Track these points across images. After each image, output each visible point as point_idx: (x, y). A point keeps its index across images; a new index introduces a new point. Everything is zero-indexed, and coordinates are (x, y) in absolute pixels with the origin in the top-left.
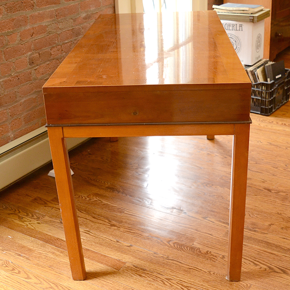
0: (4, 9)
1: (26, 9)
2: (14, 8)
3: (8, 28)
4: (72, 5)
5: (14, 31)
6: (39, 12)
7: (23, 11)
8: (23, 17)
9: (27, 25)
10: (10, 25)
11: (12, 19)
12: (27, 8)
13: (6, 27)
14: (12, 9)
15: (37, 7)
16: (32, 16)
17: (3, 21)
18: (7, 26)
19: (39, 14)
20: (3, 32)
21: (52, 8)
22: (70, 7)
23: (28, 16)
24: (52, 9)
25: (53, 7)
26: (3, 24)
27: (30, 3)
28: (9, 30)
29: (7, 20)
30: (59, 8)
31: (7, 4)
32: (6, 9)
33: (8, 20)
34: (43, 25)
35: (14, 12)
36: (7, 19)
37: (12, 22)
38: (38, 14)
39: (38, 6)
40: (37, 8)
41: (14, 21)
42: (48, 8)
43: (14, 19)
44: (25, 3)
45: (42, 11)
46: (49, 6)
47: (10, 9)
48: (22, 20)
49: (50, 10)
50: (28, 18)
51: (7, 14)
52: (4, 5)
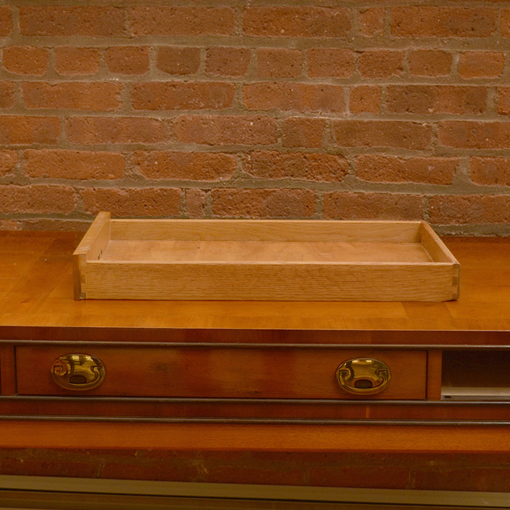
0: (240, 163)
1: (319, 177)
2: (274, 166)
4: (501, 195)
6: (362, 191)
7: (305, 178)
8: (299, 194)
10: (254, 203)
11: (262, 191)
12: (321, 173)
13: (238, 206)
14: (265, 168)
15: (357, 178)
16: (335, 196)
17: (230, 191)
18: (242, 205)
19: (362, 196)
21: (414, 191)
22: (493, 200)
23: (319, 194)
24: (414, 194)
25: (421, 189)
26: (231, 198)
27: (333, 163)
29: (245, 191)
30: (443, 195)
31: (253, 153)
32: (248, 163)
33: (248, 191)
35: (271, 176)
36: (246, 189)
37: (260, 199)
38: (356, 195)
39: (363, 177)
40: (356, 181)
41: (269, 198)
42: (402, 188)
43: (268, 193)
44: (315, 160)
45: (373, 192)
46: (405, 182)
47: (262, 167)
48: (295, 200)
49: (405, 193)
50: (317, 200)
51: (248, 177)
52: (244, 152)
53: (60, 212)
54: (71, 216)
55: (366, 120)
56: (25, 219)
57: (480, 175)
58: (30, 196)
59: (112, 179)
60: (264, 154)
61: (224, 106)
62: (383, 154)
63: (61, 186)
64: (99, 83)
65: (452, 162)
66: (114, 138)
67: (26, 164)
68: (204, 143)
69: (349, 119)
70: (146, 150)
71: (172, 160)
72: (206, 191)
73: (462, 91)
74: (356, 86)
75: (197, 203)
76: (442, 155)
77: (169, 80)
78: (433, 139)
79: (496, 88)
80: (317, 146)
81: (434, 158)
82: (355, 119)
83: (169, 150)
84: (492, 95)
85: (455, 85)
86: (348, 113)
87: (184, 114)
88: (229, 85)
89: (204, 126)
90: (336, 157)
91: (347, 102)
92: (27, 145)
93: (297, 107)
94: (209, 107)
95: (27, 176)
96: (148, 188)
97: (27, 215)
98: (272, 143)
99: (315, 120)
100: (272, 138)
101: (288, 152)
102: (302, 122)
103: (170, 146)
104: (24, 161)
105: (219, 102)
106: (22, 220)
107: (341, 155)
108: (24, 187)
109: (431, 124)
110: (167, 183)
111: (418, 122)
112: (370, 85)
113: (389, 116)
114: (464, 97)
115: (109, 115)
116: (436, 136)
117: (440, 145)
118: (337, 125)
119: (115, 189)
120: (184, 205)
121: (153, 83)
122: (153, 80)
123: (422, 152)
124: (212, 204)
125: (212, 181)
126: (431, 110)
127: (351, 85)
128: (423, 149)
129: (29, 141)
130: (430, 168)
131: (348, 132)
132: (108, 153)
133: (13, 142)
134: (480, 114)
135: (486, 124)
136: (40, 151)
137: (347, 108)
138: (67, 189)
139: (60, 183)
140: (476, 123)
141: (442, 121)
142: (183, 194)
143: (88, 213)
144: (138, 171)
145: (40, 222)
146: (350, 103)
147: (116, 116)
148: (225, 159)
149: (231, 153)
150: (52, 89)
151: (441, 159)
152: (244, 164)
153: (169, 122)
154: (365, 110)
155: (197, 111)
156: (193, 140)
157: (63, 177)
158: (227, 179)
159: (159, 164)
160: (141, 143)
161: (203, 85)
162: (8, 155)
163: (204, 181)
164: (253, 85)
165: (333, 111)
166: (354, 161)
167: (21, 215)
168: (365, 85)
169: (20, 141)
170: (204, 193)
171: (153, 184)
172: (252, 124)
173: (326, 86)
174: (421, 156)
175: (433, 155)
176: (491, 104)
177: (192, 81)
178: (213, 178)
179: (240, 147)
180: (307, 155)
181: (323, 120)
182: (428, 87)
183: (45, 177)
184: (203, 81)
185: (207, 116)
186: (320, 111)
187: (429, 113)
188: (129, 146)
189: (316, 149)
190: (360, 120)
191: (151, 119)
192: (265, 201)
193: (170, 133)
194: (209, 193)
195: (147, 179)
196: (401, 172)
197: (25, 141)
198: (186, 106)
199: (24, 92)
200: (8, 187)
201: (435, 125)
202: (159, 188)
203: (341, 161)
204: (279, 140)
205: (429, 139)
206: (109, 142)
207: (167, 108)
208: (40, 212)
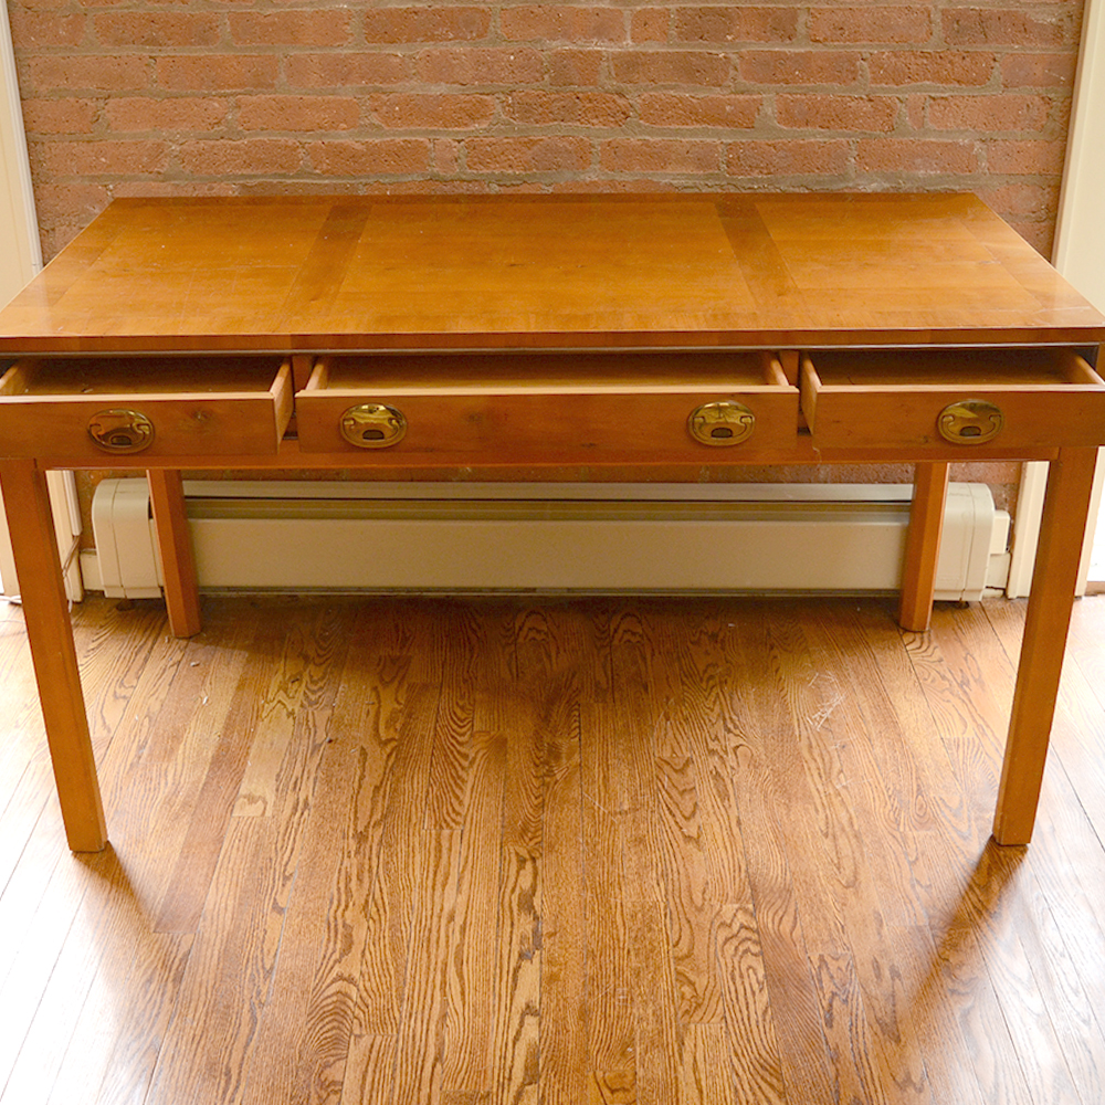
0: (499, 106)
1: (595, 121)
2: (540, 109)
3: (506, 164)
4: (813, 140)
5: (527, 175)
6: (647, 138)
7: (578, 123)
8: (571, 143)
9: (584, 168)
10: (517, 155)
11: (526, 140)
12: (597, 117)
13: (498, 159)
14: (531, 112)
15: (641, 122)
16: (614, 144)
17: (487, 140)
18: (504, 158)
19: (646, 143)
20: (485, 171)
21: (709, 136)
22: (802, 146)
23: (596, 142)
24: (708, 140)
25: (718, 134)
26: (489, 149)
27: (611, 105)
28: (510, 171)
29: (506, 141)
30: (744, 141)
31: (514, 94)
32: (509, 105)
33: (511, 141)
34: (659, 183)
35: (537, 122)
36: (507, 138)
37: (525, 149)
38: (640, 143)
39: (647, 120)
40: (640, 126)
41: (535, 148)
42: (694, 133)
43: (534, 143)
44: (590, 101)
45: (660, 139)
46: (698, 126)
47: (525, 110)
48: (567, 150)
49: (697, 140)
50: (593, 150)
51: (510, 123)
52: (503, 93)
53: (284, 171)
54: (297, 176)
55: (650, 51)
56: (241, 182)
57: (788, 116)
58: (246, 153)
59: (344, 129)
60: (527, 94)
61: (478, 36)
62: (672, 92)
63: (283, 140)
64: (323, 12)
65: (754, 100)
66: (345, 79)
67: (239, 114)
68: (454, 83)
69: (631, 50)
70: (384, 93)
71: (416, 105)
72: (459, 142)
73: (767, 13)
74: (639, 8)
75: (449, 156)
76: (742, 93)
77: (410, 6)
78: (732, 73)
79: (809, 9)
80: (591, 84)
81: (733, 96)
82: (638, 49)
83: (413, 92)
84: (803, 18)
85: (759, 6)
86: (630, 42)
87: (428, 47)
88: (483, 11)
89: (454, 62)
90: (616, 97)
91: (628, 28)
92: (239, 90)
93: (567, 36)
94: (461, 38)
95: (241, 128)
96: (388, 139)
97: (244, 176)
98: (537, 81)
99: (589, 52)
100: (537, 75)
101: (557, 92)
102: (573, 55)
103: (414, 87)
104: (236, 110)
105: (471, 32)
106: (237, 182)
107: (621, 95)
108: (238, 142)
109: (731, 55)
110: (412, 133)
111: (714, 52)
112: (656, 7)
113: (679, 46)
114: (770, 20)
115: (338, 51)
116: (736, 69)
117: (741, 79)
118: (616, 57)
119: (348, 141)
120: (433, 160)
121: (390, 10)
122: (389, 6)
123: (718, 89)
124: (467, 157)
125: (465, 129)
126: (729, 38)
127: (632, 7)
128: (720, 86)
129: (242, 85)
130: (728, 108)
131: (629, 66)
132: (339, 98)
133: (220, 87)
134: (788, 41)
135: (796, 54)
136: (255, 98)
137: (629, 37)
138: (290, 143)
139: (282, 136)
140: (785, 53)
141: (743, 50)
142: (432, 145)
143: (317, 171)
144: (375, 119)
145: (260, 184)
146: (632, 30)
147: (345, 52)
148: (481, 102)
149: (488, 94)
150: (265, 20)
151: (741, 97)
152: (504, 107)
153: (412, 57)
154: (650, 38)
155: (445, 43)
156: (441, 80)
157: (285, 129)
158: (484, 126)
159: (400, 110)
160: (377, 84)
161: (452, 11)
162: (216, 105)
163: (456, 129)
164: (513, 9)
165: (611, 40)
166: (638, 102)
167: (237, 177)
168: (650, 7)
169: (230, 87)
170: (456, 143)
171: (394, 135)
172: (512, 58)
173: (603, 10)
174: (717, 93)
175: (732, 93)
176: (801, 29)
177: (437, 6)
178: (466, 125)
179: (499, 86)
180: (580, 95)
181: (599, 52)
182: (726, 8)
183: (262, 129)
184: (451, 6)
185: (459, 49)
186: (595, 40)
187: (727, 41)
188: (364, 88)
189: (591, 87)
190: (644, 50)
191: (388, 55)
192: (530, 152)
193: (414, 71)
194: (462, 143)
195: (387, 128)
196: (694, 114)
197: (235, 86)
198: (432, 38)
199: (232, 25)
200: (218, 143)
201: (734, 56)
202: (402, 138)
203: (621, 102)
204: (546, 77)
205: (727, 73)
206: (339, 85)
207: (408, 41)
208: (259, 172)
